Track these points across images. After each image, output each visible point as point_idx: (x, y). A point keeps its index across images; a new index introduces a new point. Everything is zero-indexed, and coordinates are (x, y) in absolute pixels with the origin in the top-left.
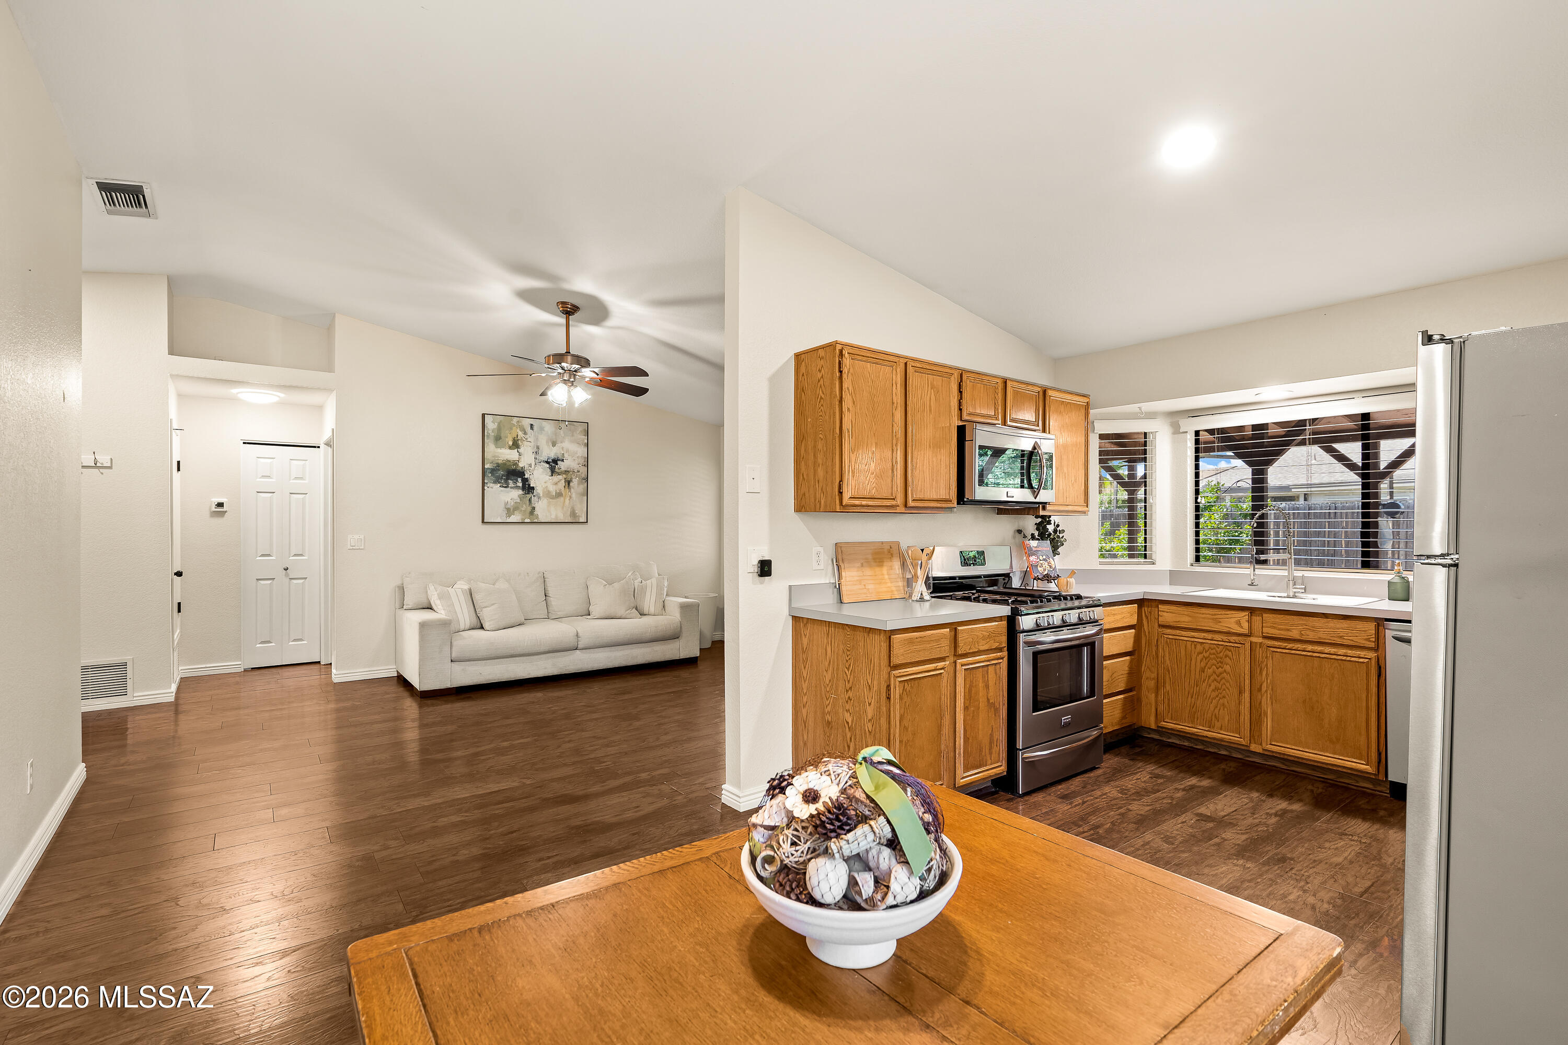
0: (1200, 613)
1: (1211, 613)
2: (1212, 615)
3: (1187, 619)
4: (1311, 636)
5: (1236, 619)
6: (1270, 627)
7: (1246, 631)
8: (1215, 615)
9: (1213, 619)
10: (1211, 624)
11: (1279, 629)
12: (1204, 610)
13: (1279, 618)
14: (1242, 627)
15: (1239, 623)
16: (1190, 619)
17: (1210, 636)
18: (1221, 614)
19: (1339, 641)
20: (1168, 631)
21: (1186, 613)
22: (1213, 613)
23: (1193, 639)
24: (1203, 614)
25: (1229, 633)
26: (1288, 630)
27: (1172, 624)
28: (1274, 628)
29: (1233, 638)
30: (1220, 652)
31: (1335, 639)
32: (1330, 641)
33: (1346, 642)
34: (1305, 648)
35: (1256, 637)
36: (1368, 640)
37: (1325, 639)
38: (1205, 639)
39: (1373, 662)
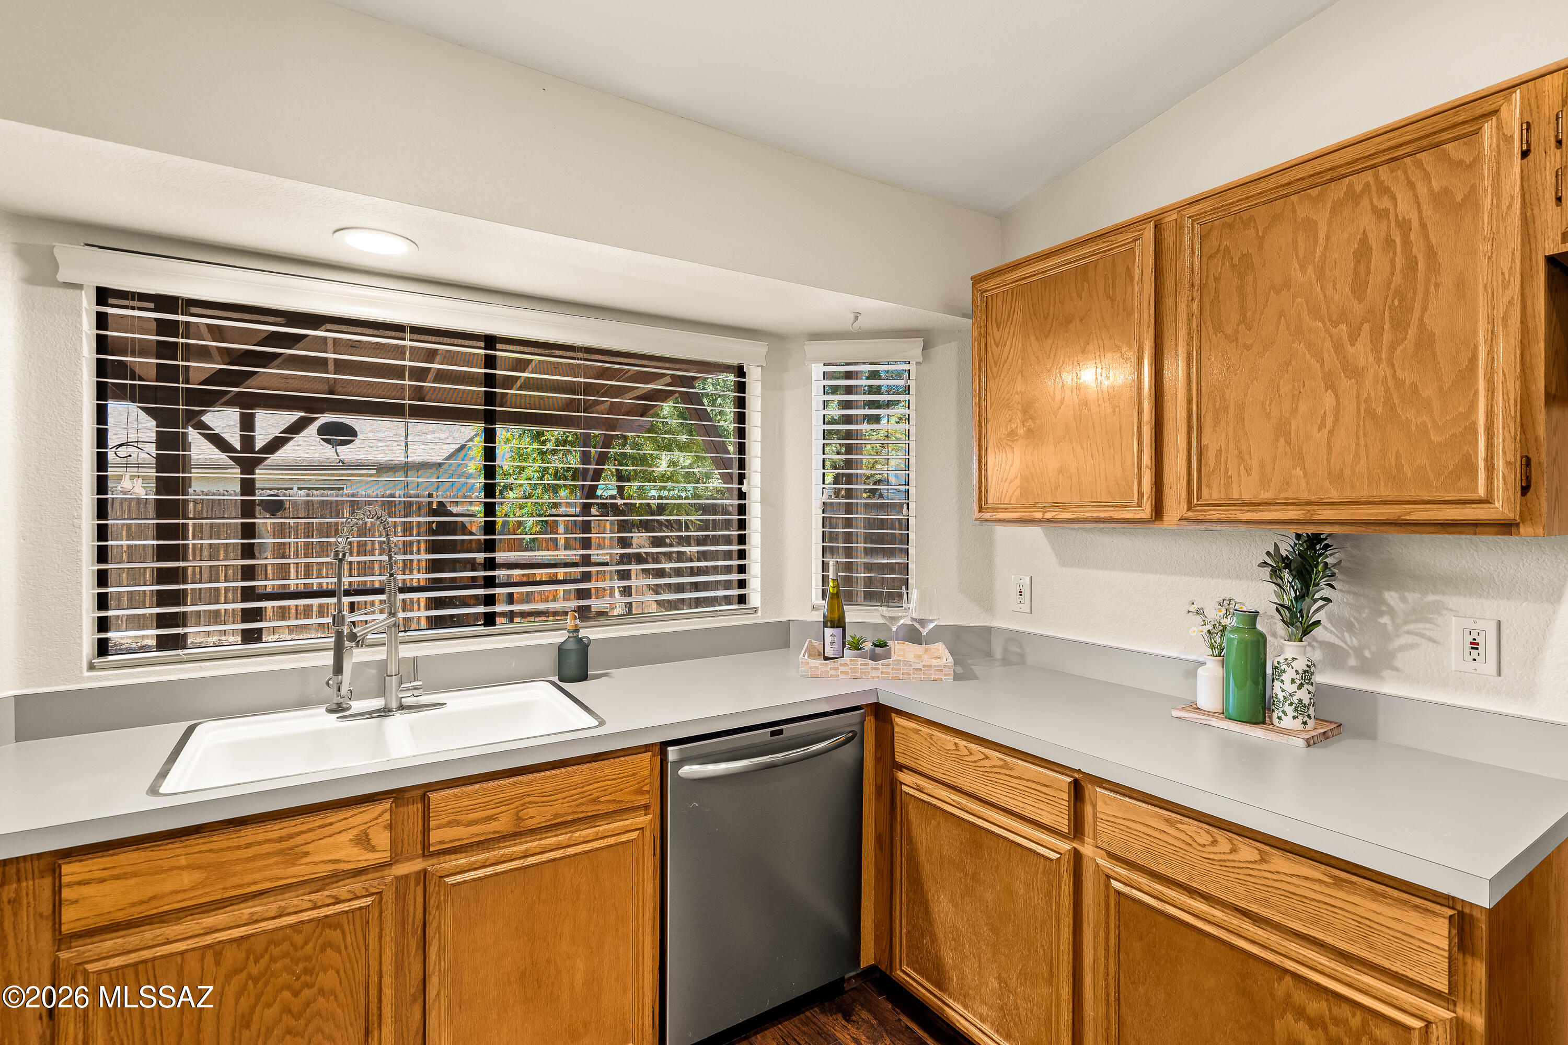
0: (238, 847)
1: (275, 835)
2: (281, 840)
3: (187, 879)
4: (536, 816)
5: (355, 832)
6: (449, 824)
7: (385, 856)
8: (290, 837)
9: (281, 852)
10: (277, 872)
11: (470, 824)
12: (250, 834)
13: (468, 796)
14: (373, 849)
15: (364, 841)
16: (198, 876)
17: (271, 906)
18: (311, 830)
19: (591, 810)
20: (109, 944)
21: (183, 861)
22: (283, 833)
23: (208, 940)
24: (249, 846)
25: (336, 877)
26: (490, 818)
27: (120, 916)
28: (457, 823)
29: (342, 890)
30: (306, 943)
31: (584, 808)
32: (576, 816)
33: (604, 808)
34: (526, 850)
35: (408, 859)
36: (640, 792)
37: (566, 814)
38: (256, 921)
39: (647, 833)
